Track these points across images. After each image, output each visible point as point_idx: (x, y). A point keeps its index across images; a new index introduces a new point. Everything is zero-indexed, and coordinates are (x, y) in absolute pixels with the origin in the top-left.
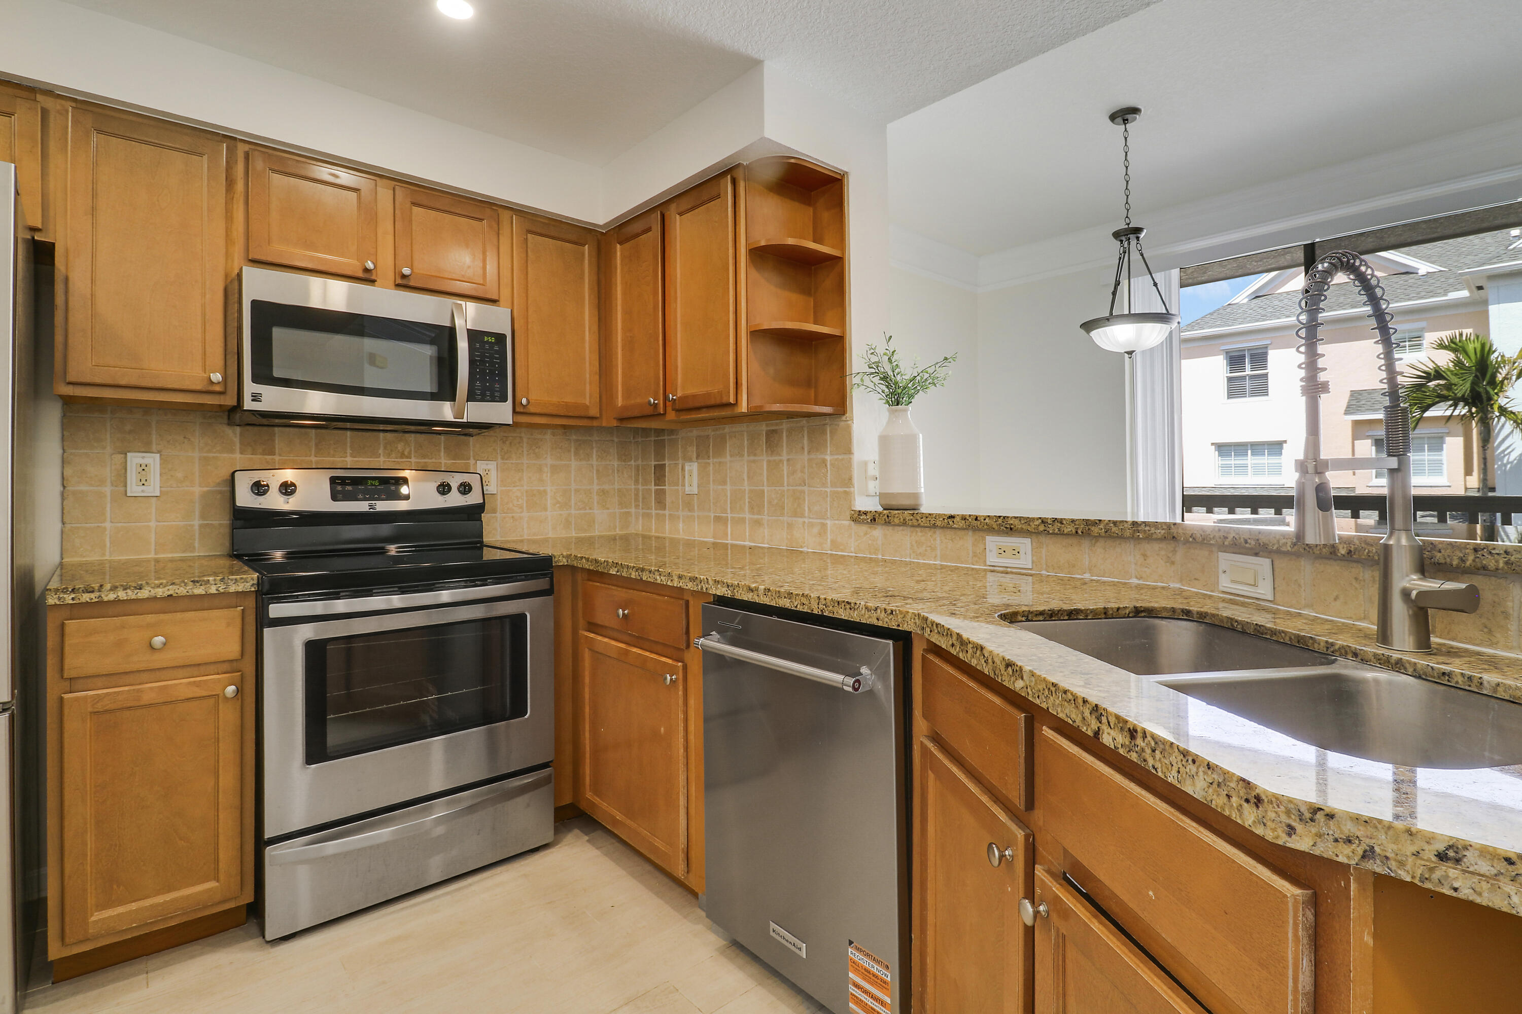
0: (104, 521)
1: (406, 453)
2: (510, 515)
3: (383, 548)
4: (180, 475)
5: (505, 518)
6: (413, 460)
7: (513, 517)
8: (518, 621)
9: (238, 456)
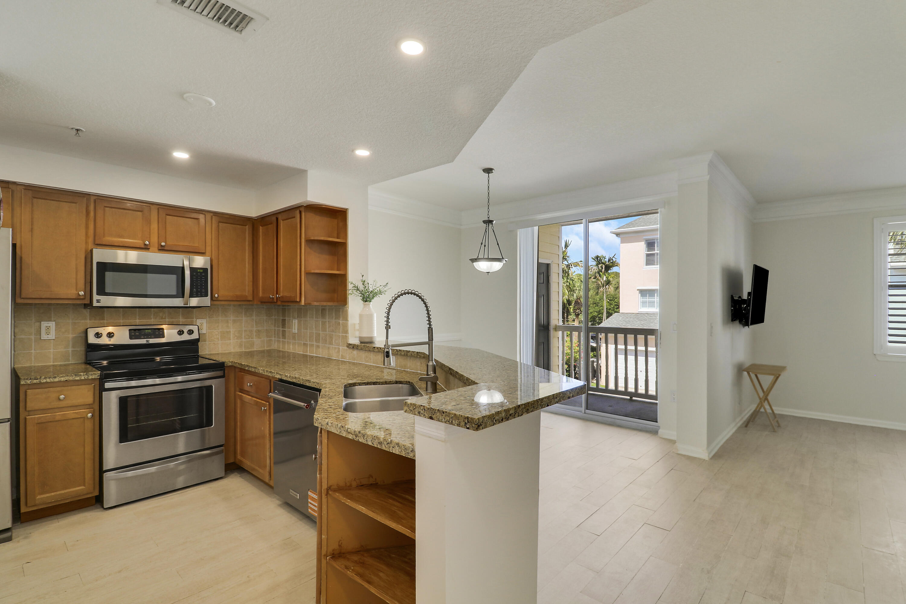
0: (32, 350)
1: (164, 317)
2: (213, 342)
3: (154, 359)
4: (63, 330)
5: (210, 344)
6: (167, 320)
7: (214, 343)
8: (209, 389)
9: (88, 321)
